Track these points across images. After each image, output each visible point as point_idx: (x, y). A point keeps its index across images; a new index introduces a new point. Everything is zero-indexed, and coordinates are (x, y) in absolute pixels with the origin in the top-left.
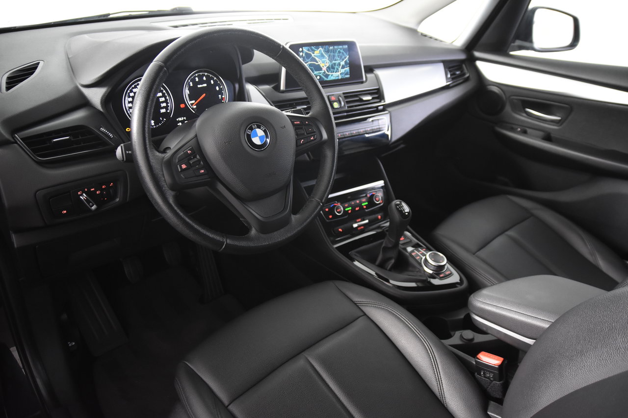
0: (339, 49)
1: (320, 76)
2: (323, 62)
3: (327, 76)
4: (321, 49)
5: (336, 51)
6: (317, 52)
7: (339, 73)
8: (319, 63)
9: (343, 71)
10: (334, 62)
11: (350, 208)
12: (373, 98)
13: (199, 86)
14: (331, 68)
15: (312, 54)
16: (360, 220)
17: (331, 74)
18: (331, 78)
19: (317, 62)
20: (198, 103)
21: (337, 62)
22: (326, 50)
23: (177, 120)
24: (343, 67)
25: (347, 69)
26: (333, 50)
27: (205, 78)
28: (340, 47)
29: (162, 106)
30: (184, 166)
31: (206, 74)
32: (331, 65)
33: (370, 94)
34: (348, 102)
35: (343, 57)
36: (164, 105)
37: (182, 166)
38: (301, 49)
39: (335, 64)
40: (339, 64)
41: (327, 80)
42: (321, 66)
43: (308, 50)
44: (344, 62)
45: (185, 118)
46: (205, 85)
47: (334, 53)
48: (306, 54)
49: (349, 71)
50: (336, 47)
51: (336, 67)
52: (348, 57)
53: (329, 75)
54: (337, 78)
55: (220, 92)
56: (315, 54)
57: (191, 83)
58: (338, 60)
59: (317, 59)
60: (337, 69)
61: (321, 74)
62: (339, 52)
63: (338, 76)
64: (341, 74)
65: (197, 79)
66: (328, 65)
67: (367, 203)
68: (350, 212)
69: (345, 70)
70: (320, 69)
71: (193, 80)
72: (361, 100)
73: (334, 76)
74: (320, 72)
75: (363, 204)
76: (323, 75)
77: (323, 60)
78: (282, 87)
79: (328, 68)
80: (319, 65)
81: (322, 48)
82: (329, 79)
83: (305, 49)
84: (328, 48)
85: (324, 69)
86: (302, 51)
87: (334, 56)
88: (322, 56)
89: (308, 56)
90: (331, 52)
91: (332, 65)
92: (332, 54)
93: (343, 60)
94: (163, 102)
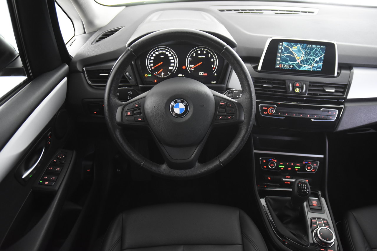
0: (316, 48)
1: (293, 66)
2: (299, 56)
3: (300, 66)
4: (299, 45)
5: (313, 49)
6: (295, 48)
7: (312, 66)
8: (295, 56)
9: (316, 65)
10: (309, 57)
11: (284, 167)
12: (336, 92)
13: (199, 57)
14: (306, 61)
15: (290, 48)
16: (289, 177)
17: (304, 66)
18: (303, 69)
19: (293, 55)
20: (195, 67)
21: (312, 58)
22: (304, 47)
23: (178, 75)
24: (317, 62)
25: (321, 64)
26: (311, 48)
27: (205, 52)
28: (318, 46)
29: (171, 65)
30: (129, 114)
31: (206, 50)
32: (305, 59)
33: (335, 87)
34: (309, 90)
35: (319, 54)
36: (173, 65)
37: (128, 113)
38: (281, 44)
39: (309, 59)
40: (314, 59)
41: (299, 69)
42: (296, 58)
43: (288, 45)
44: (318, 58)
45: (184, 75)
46: (204, 57)
47: (311, 50)
48: (285, 47)
49: (322, 66)
50: (314, 46)
51: (310, 61)
52: (324, 55)
53: (302, 66)
54: (309, 70)
55: (213, 63)
56: (293, 49)
57: (194, 54)
58: (313, 56)
59: (294, 53)
60: (311, 63)
61: (294, 65)
62: (316, 50)
63: (311, 68)
64: (313, 67)
65: (199, 52)
66: (302, 58)
67: (299, 168)
68: (282, 169)
69: (318, 65)
70: (296, 61)
71: (196, 53)
72: (324, 91)
73: (307, 67)
74: (294, 63)
75: (296, 167)
76: (296, 65)
77: (299, 54)
78: (259, 68)
79: (302, 61)
80: (295, 57)
81: (301, 45)
82: (301, 69)
83: (285, 44)
84: (306, 46)
85: (299, 61)
86: (282, 45)
87: (310, 53)
88: (299, 51)
89: (286, 49)
90: (308, 49)
91: (307, 59)
92: (309, 51)
93: (318, 57)
94: (172, 63)
